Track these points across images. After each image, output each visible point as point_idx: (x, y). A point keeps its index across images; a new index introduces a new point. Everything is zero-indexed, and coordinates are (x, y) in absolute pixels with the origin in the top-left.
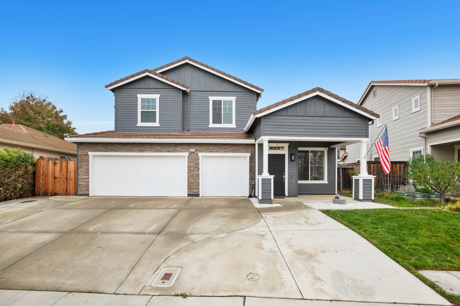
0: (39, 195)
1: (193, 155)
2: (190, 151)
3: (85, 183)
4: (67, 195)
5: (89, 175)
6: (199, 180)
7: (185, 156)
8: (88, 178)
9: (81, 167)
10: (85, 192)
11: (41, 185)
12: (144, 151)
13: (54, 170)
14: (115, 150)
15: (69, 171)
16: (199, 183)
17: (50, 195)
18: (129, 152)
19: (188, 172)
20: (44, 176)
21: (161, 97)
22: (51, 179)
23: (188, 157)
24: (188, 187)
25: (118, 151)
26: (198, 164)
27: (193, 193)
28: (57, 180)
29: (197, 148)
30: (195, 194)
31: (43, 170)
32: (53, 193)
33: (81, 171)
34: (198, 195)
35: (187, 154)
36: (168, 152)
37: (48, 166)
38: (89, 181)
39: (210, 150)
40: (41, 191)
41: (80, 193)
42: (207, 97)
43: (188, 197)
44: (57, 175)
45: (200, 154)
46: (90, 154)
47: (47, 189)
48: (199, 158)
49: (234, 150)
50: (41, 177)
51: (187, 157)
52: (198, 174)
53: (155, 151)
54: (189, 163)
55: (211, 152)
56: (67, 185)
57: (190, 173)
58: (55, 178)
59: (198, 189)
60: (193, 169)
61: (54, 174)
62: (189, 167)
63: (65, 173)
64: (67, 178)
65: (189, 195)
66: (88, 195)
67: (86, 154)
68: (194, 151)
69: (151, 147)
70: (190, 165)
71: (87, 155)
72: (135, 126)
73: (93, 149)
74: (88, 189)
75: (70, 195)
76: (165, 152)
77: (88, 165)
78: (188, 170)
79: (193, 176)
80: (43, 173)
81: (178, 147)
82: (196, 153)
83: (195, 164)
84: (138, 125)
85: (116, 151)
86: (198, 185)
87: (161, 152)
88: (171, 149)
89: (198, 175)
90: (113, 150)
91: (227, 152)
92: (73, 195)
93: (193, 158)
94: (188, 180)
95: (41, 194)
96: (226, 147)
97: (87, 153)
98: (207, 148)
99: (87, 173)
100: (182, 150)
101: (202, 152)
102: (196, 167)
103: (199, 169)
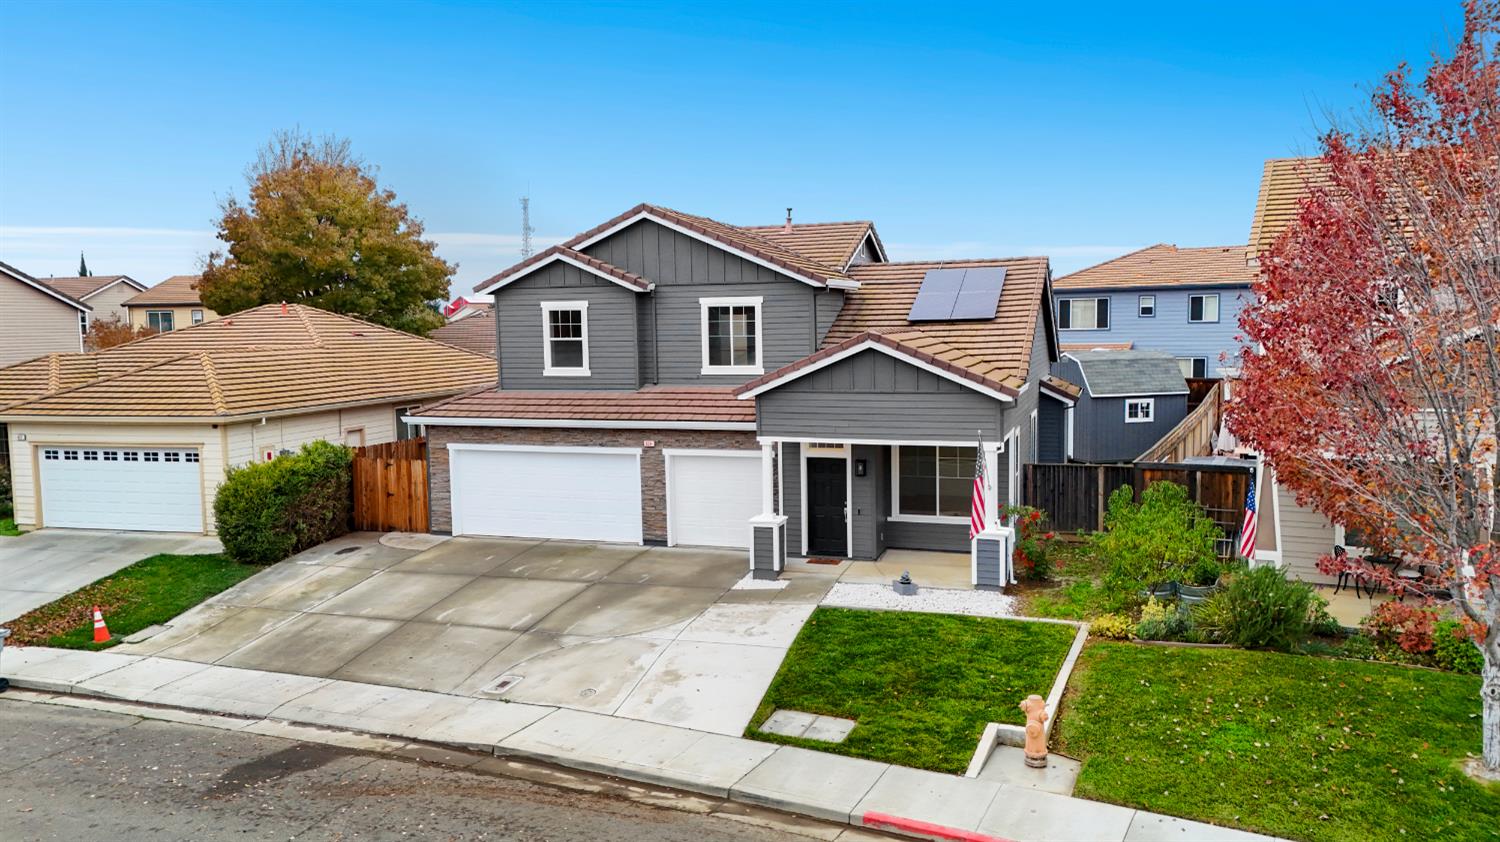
0: (362, 530)
1: (651, 453)
2: (645, 446)
3: (442, 509)
4: (411, 531)
5: (449, 492)
6: (665, 508)
7: (635, 455)
8: (449, 499)
9: (434, 474)
10: (444, 527)
11: (364, 509)
12: (552, 443)
13: (386, 478)
14: (496, 438)
15: (413, 481)
16: (665, 515)
17: (381, 529)
18: (524, 444)
19: (643, 491)
20: (369, 489)
21: (592, 307)
22: (381, 496)
23: (642, 458)
24: (644, 523)
25: (502, 442)
26: (663, 473)
27: (654, 535)
28: (393, 499)
29: (659, 437)
30: (658, 539)
31: (366, 478)
32: (386, 526)
33: (435, 483)
34: (664, 543)
35: (638, 451)
36: (601, 445)
37: (375, 469)
38: (450, 504)
39: (685, 443)
40: (365, 521)
41: (434, 529)
42: (693, 300)
43: (645, 544)
44: (393, 489)
45: (667, 452)
46: (451, 447)
47: (375, 516)
48: (664, 461)
49: (738, 442)
50: (364, 492)
51: (638, 458)
52: (664, 496)
53: (575, 443)
54: (644, 470)
55: (688, 446)
56: (410, 511)
57: (647, 492)
58: (389, 495)
59: (664, 528)
60: (653, 483)
61: (387, 485)
62: (644, 479)
63: (406, 485)
64: (410, 496)
65: (646, 542)
66: (449, 533)
67: (442, 447)
68: (653, 446)
70: (647, 475)
71: (445, 450)
72: (539, 376)
73: (455, 439)
74: (449, 523)
75: (417, 531)
76: (595, 445)
77: (448, 471)
78: (642, 486)
79: (652, 499)
80: (367, 484)
81: (620, 435)
82: (657, 448)
83: (656, 473)
84: (546, 373)
85: (498, 442)
86: (665, 520)
87: (586, 445)
88: (606, 440)
89: (663, 498)
90: (493, 439)
91: (722, 448)
92: (422, 532)
93: (651, 461)
94: (643, 509)
95: (365, 528)
96: (721, 437)
97: (445, 444)
98: (681, 438)
99: (447, 486)
100: (629, 442)
101: (670, 446)
102: (658, 481)
103: (664, 484)
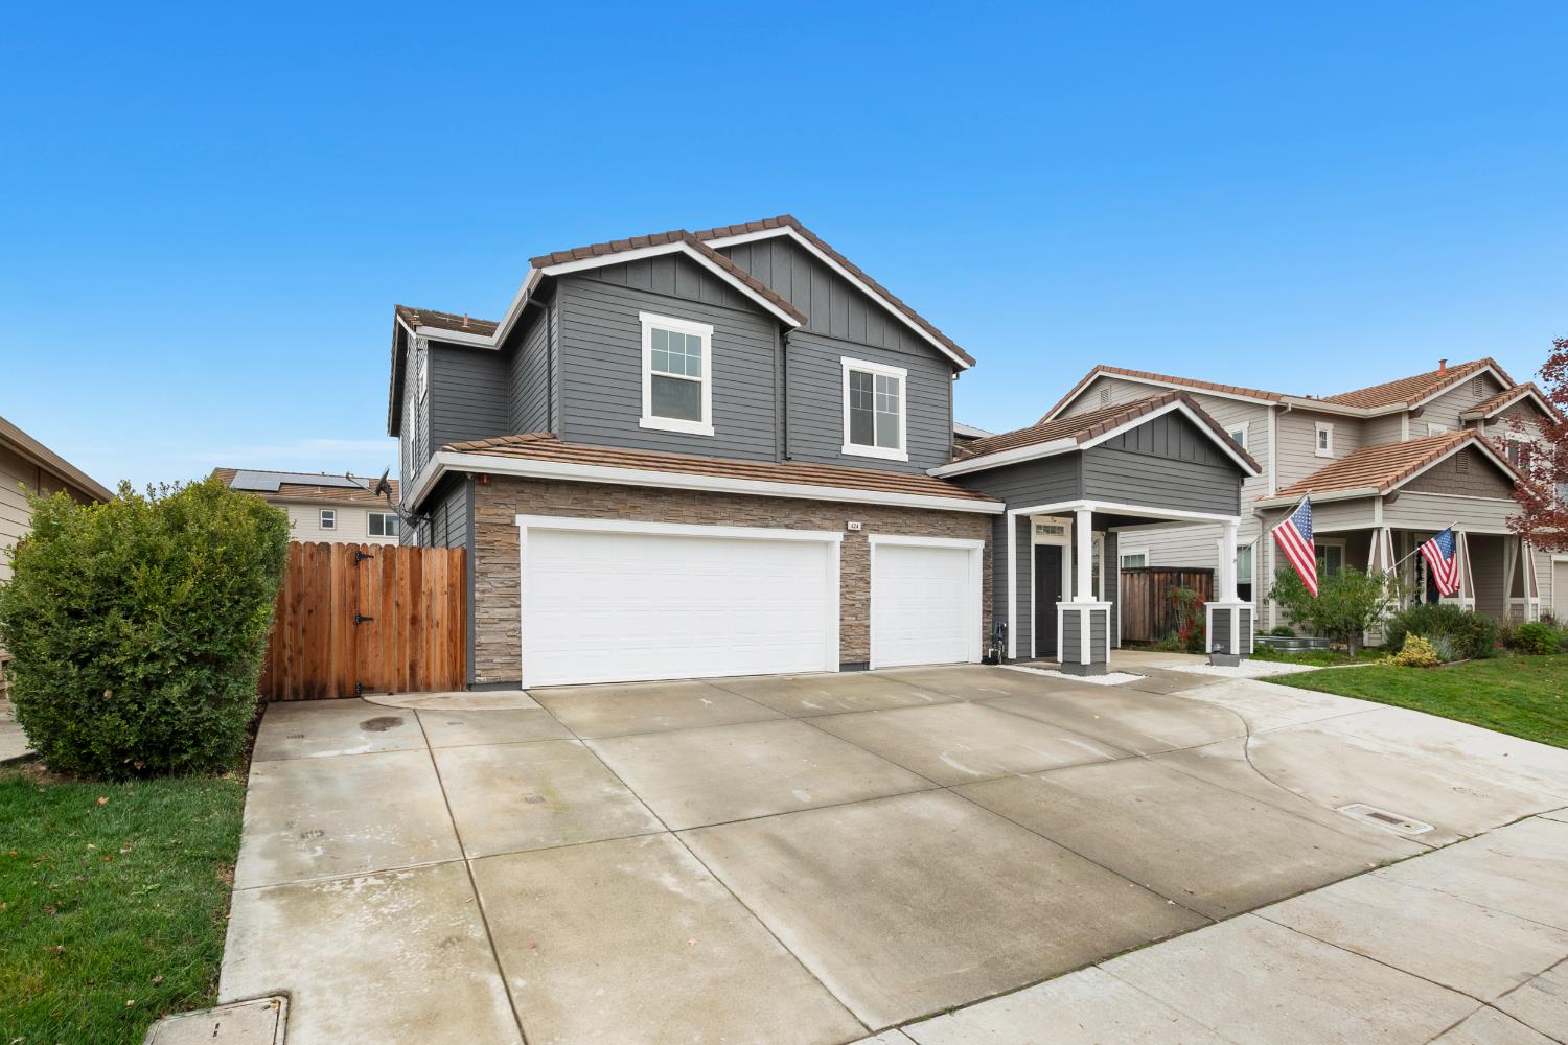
1: (855, 540)
2: (850, 528)
3: (503, 639)
4: (415, 689)
5: (519, 606)
6: (869, 618)
7: (834, 543)
8: (518, 619)
9: (483, 573)
10: (501, 675)
11: (287, 653)
12: (712, 521)
13: (355, 585)
14: (616, 510)
15: (423, 588)
16: (870, 627)
17: (333, 692)
18: (666, 521)
19: (841, 595)
20: (302, 611)
21: (718, 336)
22: (337, 624)
23: (843, 547)
24: (843, 640)
25: (628, 517)
26: (866, 568)
27: (855, 663)
28: (368, 629)
29: (867, 518)
30: (859, 661)
31: (298, 585)
32: (349, 684)
33: (484, 591)
34: (865, 665)
35: (837, 537)
36: (787, 526)
37: (324, 566)
38: (518, 630)
39: (896, 528)
40: (288, 681)
41: (479, 680)
42: (835, 358)
43: (841, 670)
44: (370, 604)
45: (874, 539)
46: (524, 521)
47: (317, 670)
48: (869, 551)
49: (948, 528)
51: (838, 545)
52: (868, 600)
53: (749, 523)
54: (844, 564)
55: (898, 532)
56: (414, 650)
57: (847, 596)
58: (360, 619)
59: (867, 644)
60: (853, 583)
61: (356, 600)
62: (844, 576)
63: (406, 599)
64: (415, 620)
65: (844, 666)
66: (515, 684)
67: (508, 521)
68: (859, 529)
69: (737, 507)
70: (847, 570)
71: (512, 527)
72: (634, 428)
73: (533, 503)
74: (515, 660)
75: (428, 688)
76: (778, 526)
77: (516, 567)
78: (842, 587)
79: (853, 605)
80: (299, 597)
81: (813, 513)
82: (863, 533)
83: (860, 569)
84: (644, 423)
85: (620, 517)
87: (767, 526)
88: (795, 517)
89: (866, 604)
90: (610, 510)
91: (935, 535)
92: (442, 688)
93: (854, 551)
94: (842, 619)
95: (288, 693)
96: (932, 519)
97: (512, 517)
98: (889, 520)
99: (512, 595)
100: (827, 523)
101: (877, 531)
102: (861, 579)
103: (868, 583)
